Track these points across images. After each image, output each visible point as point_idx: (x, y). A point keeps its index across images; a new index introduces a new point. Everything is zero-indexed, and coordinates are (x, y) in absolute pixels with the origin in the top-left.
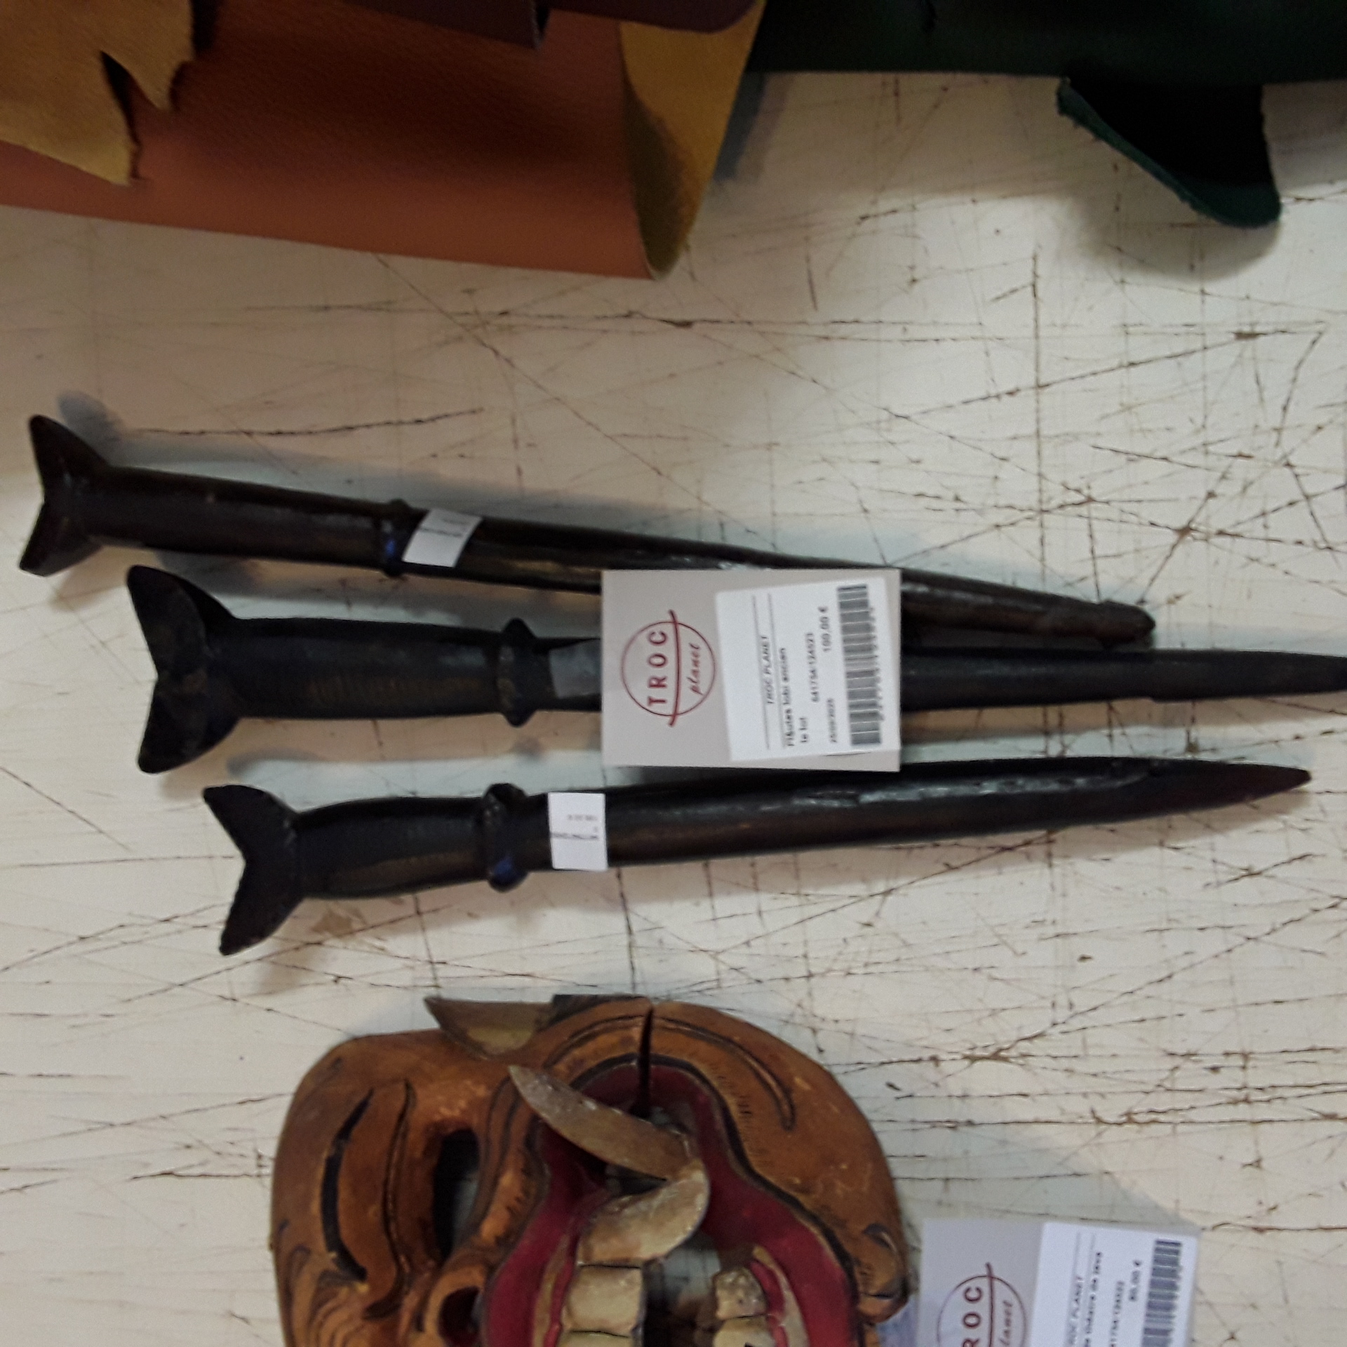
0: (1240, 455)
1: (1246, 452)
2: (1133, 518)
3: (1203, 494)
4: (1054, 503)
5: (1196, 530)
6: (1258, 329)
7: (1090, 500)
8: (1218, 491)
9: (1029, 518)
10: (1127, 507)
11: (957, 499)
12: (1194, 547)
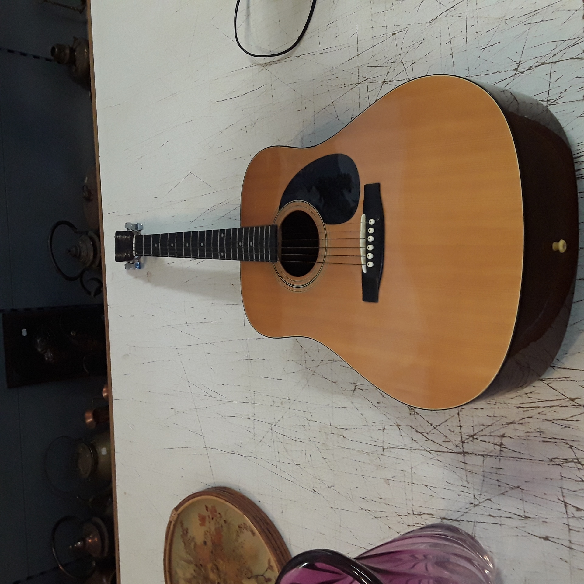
0: (393, 62)
1: (394, 61)
2: (375, 81)
3: (387, 73)
4: (361, 81)
5: (386, 81)
6: (396, 32)
7: (367, 79)
8: (389, 72)
9: (356, 86)
10: (373, 79)
11: (344, 84)
12: (385, 85)
